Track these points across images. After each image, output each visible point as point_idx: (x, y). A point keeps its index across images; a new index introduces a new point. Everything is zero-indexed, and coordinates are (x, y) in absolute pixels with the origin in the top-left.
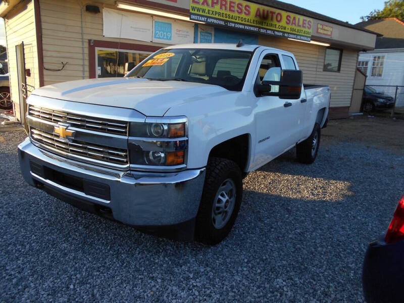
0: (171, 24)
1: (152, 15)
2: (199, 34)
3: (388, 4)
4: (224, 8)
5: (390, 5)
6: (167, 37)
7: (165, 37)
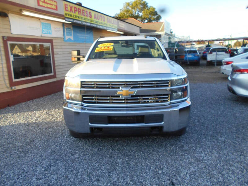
0: (50, 24)
1: (40, 19)
2: (65, 29)
3: (122, 10)
4: (80, 14)
5: (123, 11)
6: (49, 32)
7: (48, 33)
